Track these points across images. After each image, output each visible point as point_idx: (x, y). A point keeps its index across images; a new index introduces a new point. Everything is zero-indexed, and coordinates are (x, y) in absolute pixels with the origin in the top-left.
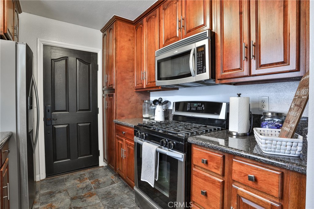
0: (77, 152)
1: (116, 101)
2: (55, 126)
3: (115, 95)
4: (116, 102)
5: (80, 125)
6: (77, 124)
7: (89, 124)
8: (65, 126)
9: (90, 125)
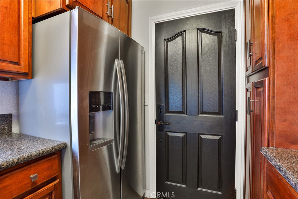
0: (197, 179)
1: (273, 97)
2: (168, 133)
3: (269, 83)
4: (273, 102)
5: (203, 136)
6: (199, 134)
7: (217, 138)
8: (182, 135)
9: (220, 140)
